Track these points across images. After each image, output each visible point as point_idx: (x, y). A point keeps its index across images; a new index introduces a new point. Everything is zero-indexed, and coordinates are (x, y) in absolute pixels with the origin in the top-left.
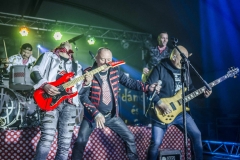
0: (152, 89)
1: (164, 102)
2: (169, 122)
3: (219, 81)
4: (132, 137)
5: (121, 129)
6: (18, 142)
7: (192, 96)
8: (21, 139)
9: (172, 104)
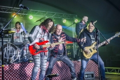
0: (82, 41)
1: (87, 49)
2: (89, 58)
3: (112, 38)
4: (73, 65)
5: (68, 61)
6: (19, 69)
7: (99, 46)
8: (20, 68)
9: (90, 49)
